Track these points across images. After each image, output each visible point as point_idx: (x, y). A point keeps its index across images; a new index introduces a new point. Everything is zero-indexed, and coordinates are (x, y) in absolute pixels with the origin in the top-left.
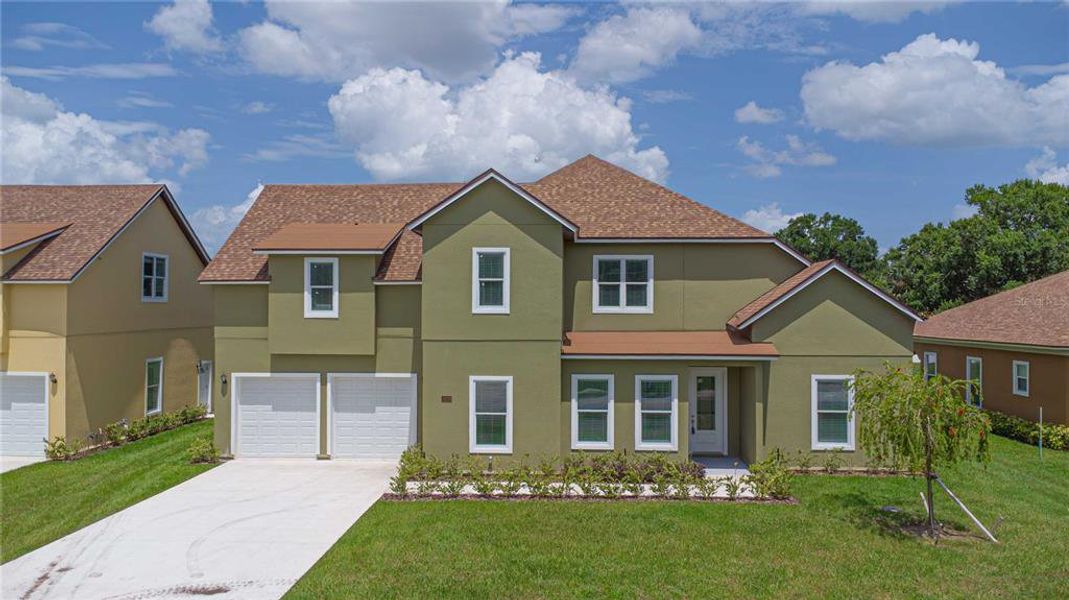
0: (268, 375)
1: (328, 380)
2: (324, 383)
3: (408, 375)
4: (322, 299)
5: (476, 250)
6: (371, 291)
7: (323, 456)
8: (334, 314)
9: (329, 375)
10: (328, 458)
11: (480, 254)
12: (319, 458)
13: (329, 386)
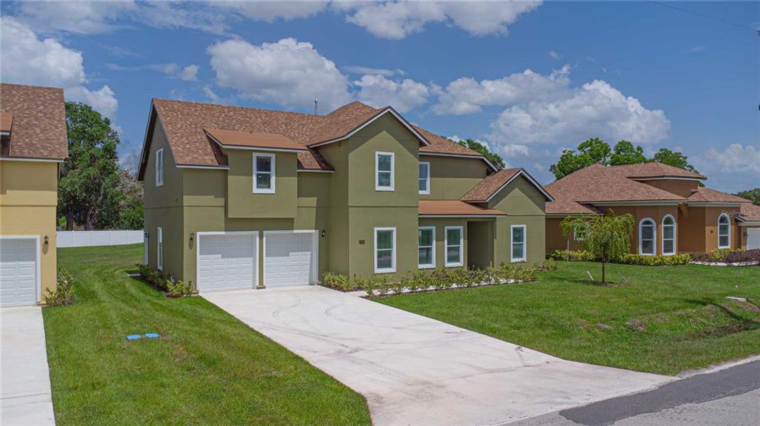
0: (223, 233)
1: (264, 235)
2: (261, 237)
3: (314, 231)
4: (264, 181)
5: (377, 153)
6: (295, 176)
7: (261, 287)
8: (272, 190)
9: (265, 232)
10: (264, 288)
11: (379, 155)
12: (258, 288)
13: (264, 239)
